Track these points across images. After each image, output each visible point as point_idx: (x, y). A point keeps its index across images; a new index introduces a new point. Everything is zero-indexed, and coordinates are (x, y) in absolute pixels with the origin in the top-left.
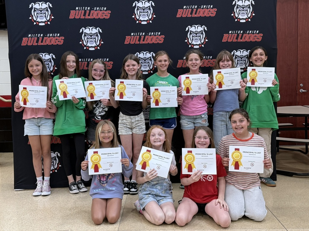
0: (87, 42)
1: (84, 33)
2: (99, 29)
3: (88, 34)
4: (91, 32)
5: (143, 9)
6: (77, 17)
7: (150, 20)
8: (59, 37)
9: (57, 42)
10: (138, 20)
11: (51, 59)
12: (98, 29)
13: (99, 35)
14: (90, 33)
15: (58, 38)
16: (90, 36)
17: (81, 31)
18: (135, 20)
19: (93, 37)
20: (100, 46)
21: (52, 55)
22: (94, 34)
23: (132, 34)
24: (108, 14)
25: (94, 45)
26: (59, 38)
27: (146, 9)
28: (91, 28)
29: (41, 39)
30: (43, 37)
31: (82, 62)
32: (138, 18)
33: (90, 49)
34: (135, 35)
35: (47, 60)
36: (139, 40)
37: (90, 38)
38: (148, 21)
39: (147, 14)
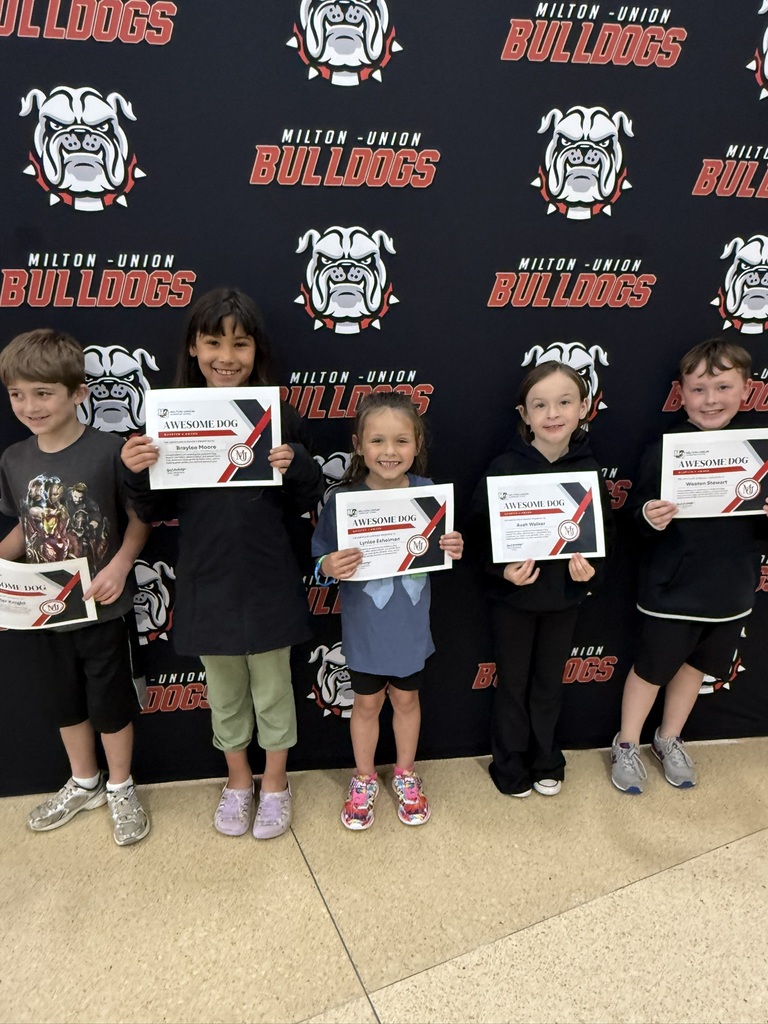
5: (341, 6)
27: (355, 5)
38: (365, 73)
39: (362, 35)
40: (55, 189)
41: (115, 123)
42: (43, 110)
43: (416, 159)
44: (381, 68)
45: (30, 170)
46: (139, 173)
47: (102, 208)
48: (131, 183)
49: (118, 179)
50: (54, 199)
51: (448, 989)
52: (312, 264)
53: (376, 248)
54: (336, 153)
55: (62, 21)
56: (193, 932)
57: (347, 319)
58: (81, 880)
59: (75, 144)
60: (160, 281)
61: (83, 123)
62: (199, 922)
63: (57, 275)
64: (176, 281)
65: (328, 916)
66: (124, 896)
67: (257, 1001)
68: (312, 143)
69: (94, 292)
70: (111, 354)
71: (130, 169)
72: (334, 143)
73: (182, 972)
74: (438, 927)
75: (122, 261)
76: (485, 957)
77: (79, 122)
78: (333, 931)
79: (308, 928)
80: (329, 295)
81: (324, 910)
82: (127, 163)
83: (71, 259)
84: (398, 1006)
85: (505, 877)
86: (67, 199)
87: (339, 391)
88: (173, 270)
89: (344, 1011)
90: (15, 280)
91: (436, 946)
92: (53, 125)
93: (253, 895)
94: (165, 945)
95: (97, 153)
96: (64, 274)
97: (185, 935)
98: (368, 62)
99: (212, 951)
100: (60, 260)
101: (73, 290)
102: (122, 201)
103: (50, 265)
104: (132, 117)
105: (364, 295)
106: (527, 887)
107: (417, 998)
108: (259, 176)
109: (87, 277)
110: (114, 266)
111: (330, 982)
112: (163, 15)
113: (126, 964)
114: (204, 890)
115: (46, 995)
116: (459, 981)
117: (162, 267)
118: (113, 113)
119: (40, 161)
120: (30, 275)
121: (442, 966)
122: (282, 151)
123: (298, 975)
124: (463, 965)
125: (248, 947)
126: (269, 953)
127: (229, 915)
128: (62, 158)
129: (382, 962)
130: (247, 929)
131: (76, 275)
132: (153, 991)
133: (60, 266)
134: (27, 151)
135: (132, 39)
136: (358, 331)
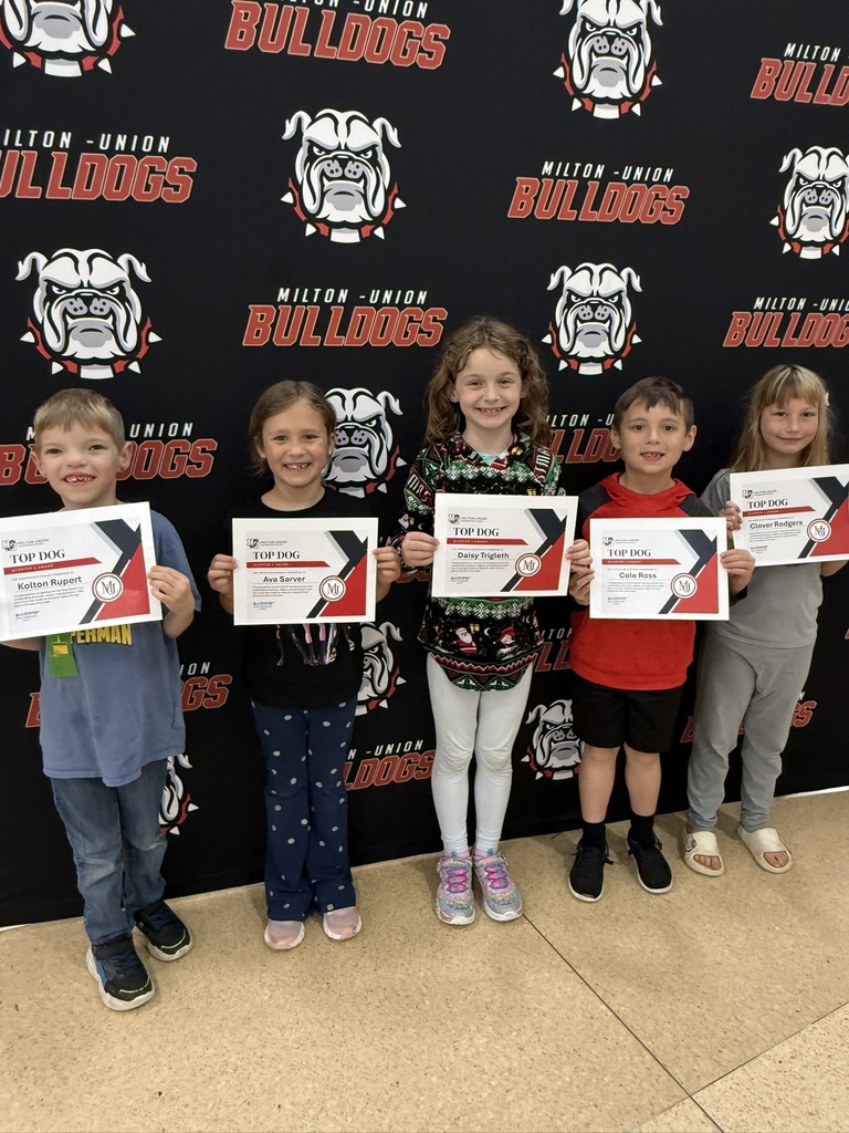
0: (323, 194)
1: (305, 145)
2: (384, 127)
3: (329, 152)
4: (343, 139)
5: (608, 37)
6: (270, 47)
7: (635, 98)
8: (168, 156)
9: (156, 189)
10: (579, 93)
11: (127, 285)
12: (378, 123)
13: (383, 159)
14: (339, 148)
15: (161, 165)
16: (336, 165)
17: (290, 129)
18: (563, 92)
19: (353, 168)
20: (385, 221)
21: (130, 263)
22: (358, 154)
23: (547, 168)
24: (432, 46)
25: (357, 213)
26: (167, 166)
27: (621, 37)
28: (342, 117)
29: (59, 162)
30: (74, 151)
31: (294, 305)
32: (579, 81)
33: (339, 237)
34: (561, 176)
35: (103, 291)
36: (577, 205)
37: (336, 175)
38: (625, 106)
39: (625, 68)
40: (312, 219)
41: (379, 149)
42: (307, 134)
43: (667, 196)
44: (640, 102)
45: (288, 198)
46: (399, 204)
47: (358, 240)
48: (390, 214)
49: (377, 209)
50: (310, 230)
51: (773, 1086)
52: (562, 302)
53: (623, 286)
54: (593, 186)
55: (334, 41)
56: (471, 1039)
57: (591, 359)
58: (321, 989)
59: (337, 171)
60: (411, 319)
61: (347, 149)
62: (473, 1028)
63: (307, 311)
64: (427, 319)
65: (610, 1013)
66: (378, 1004)
67: (574, 1110)
68: (571, 177)
69: (342, 331)
70: (355, 398)
71: (390, 198)
72: (592, 177)
73: (480, 1084)
74: (733, 1018)
75: (374, 297)
76: (797, 1048)
77: (343, 148)
78: (623, 1030)
79: (595, 1028)
80: (576, 334)
81: (604, 1007)
82: (387, 193)
83: (322, 295)
84: (729, 1106)
85: (780, 962)
86: (324, 230)
87: (579, 435)
88: (425, 307)
89: (673, 1115)
90: (262, 317)
91: (739, 1039)
92: (316, 150)
93: (518, 995)
94: (447, 1055)
95: (358, 181)
96: (314, 310)
97: (464, 1043)
98: (629, 96)
99: (502, 1059)
100: (310, 296)
101: (321, 329)
102: (379, 232)
103: (299, 301)
104: (397, 144)
105: (609, 335)
106: (807, 971)
107: (745, 1096)
108: (517, 211)
109: (337, 313)
110: (366, 302)
111: (644, 1084)
112: (436, 38)
113: (414, 1079)
114: (462, 993)
115: (338, 1118)
116: (781, 1076)
117: (414, 304)
118: (377, 139)
119: (299, 188)
120: (278, 311)
121: (755, 1061)
122: (542, 184)
123: (606, 1079)
124: (778, 1059)
125: (539, 1051)
126: (565, 1058)
127: (501, 1017)
128: (323, 185)
129: (691, 1059)
130: (530, 1033)
131: (325, 311)
132: (456, 1106)
133: (310, 302)
134: (287, 178)
135: (403, 62)
136: (601, 372)
